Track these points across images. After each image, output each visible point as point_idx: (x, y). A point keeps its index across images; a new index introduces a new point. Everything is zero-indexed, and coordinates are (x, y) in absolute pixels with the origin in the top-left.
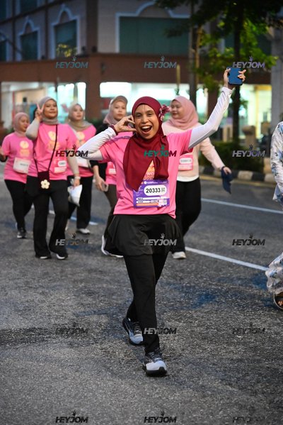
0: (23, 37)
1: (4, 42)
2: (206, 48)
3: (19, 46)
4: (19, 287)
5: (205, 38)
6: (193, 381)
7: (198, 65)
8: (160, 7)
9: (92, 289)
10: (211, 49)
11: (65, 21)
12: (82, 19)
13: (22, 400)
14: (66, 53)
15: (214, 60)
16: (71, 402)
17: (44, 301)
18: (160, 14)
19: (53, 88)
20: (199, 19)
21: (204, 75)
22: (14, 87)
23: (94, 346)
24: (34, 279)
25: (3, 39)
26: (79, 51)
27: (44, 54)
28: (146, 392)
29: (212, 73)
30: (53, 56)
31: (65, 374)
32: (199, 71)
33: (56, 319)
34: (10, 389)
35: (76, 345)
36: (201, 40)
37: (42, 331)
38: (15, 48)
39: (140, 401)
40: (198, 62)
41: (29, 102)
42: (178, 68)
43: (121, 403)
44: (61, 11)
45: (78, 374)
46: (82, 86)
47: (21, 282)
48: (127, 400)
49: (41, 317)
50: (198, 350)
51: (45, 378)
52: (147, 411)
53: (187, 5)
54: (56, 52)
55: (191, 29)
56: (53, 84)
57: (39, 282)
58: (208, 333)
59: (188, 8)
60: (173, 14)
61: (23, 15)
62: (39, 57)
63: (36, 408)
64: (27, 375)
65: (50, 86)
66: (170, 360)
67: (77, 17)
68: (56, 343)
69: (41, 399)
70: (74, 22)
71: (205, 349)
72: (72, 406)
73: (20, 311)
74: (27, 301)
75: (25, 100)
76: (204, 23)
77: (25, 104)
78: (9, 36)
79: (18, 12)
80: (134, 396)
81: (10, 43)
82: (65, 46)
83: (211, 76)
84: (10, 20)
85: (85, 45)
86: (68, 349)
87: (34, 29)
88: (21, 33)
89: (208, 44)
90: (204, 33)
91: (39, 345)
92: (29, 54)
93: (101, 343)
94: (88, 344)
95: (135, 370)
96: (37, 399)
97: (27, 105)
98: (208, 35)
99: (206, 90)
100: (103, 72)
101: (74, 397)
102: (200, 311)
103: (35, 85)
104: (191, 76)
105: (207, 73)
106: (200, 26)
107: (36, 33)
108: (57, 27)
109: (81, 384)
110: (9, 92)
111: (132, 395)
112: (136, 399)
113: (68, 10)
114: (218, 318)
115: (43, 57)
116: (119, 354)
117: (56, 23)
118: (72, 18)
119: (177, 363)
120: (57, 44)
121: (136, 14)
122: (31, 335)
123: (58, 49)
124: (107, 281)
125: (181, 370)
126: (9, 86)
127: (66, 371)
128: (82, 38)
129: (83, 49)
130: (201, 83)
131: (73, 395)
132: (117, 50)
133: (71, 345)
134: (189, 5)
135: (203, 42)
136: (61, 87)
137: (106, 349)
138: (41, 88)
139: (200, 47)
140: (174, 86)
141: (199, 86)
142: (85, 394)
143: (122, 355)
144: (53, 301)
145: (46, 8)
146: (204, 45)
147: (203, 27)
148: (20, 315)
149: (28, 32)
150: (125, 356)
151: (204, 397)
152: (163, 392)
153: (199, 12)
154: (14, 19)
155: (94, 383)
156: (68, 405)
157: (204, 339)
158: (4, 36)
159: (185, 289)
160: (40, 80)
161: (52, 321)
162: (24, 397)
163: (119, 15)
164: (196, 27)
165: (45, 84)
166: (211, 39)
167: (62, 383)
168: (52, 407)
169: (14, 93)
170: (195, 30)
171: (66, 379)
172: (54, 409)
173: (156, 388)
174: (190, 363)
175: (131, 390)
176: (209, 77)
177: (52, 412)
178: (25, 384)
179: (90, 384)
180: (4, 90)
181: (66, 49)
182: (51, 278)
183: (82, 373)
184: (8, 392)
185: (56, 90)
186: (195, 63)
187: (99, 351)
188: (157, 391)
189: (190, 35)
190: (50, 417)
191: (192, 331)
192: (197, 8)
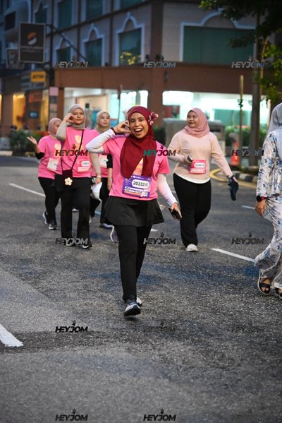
0: (87, 44)
1: (69, 48)
2: (271, 59)
3: (83, 52)
4: (78, 290)
5: (270, 48)
6: (252, 392)
7: (262, 77)
8: (226, 17)
9: (151, 295)
10: (275, 60)
11: (130, 29)
12: (146, 27)
13: (79, 402)
14: (129, 60)
15: (278, 71)
16: (127, 407)
17: (103, 305)
18: (224, 24)
19: (116, 96)
20: (264, 31)
21: (268, 86)
22: (77, 93)
23: (152, 351)
24: (93, 283)
25: (68, 45)
26: (142, 58)
27: (108, 61)
28: (203, 401)
29: (275, 84)
30: (116, 63)
31: (123, 379)
32: (263, 82)
33: (114, 323)
34: (68, 391)
35: (134, 350)
36: (266, 51)
37: (100, 335)
38: (79, 54)
39: (198, 409)
40: (262, 72)
41: (91, 108)
42: (242, 77)
43: (178, 410)
44: (126, 20)
45: (135, 379)
46: (144, 94)
47: (80, 285)
48: (185, 407)
49: (99, 321)
50: (257, 360)
51: (102, 381)
52: (205, 420)
53: (253, 15)
54: (120, 59)
55: (256, 40)
56: (116, 91)
57: (98, 286)
58: (267, 344)
59: (255, 19)
60: (237, 25)
61: (88, 22)
62: (103, 64)
63: (93, 411)
64: (84, 378)
65: (113, 93)
66: (229, 370)
67: (142, 26)
68: (114, 347)
69: (98, 402)
70: (139, 30)
71: (265, 360)
72: (129, 411)
73: (78, 313)
74: (86, 304)
75: (87, 106)
76: (270, 34)
77: (87, 109)
78: (74, 42)
79: (83, 19)
80: (192, 404)
81: (74, 48)
82: (129, 54)
83: (274, 87)
84: (75, 27)
85: (149, 53)
86: (125, 354)
87: (99, 36)
88: (86, 40)
89: (272, 55)
90: (269, 44)
91: (97, 349)
92: (93, 61)
93: (159, 350)
94: (146, 350)
95: (193, 378)
96: (94, 402)
97: (89, 111)
98: (273, 46)
99: (269, 101)
100: (166, 81)
101: (130, 403)
102: (259, 322)
103: (98, 91)
104: (255, 87)
105: (271, 84)
106: (265, 38)
107: (100, 40)
108: (121, 35)
109: (138, 389)
110: (72, 98)
111: (190, 403)
112: (194, 407)
113: (133, 19)
114: (278, 329)
115: (106, 64)
116: (177, 361)
117: (121, 31)
118: (136, 26)
119: (236, 373)
120: (121, 51)
121: (201, 24)
122: (89, 338)
123: (122, 57)
124: (166, 287)
125: (240, 380)
126: (72, 92)
127: (123, 376)
128: (145, 46)
129: (147, 57)
130: (264, 94)
131: (130, 400)
132: (181, 59)
133: (129, 350)
134: (256, 16)
135: (268, 53)
136: (123, 95)
137: (164, 355)
138: (104, 95)
139: (265, 58)
140: (238, 97)
141: (262, 97)
142: (143, 400)
143: (180, 363)
144: (112, 305)
145: (111, 15)
146: (269, 56)
147: (268, 39)
148: (79, 318)
149: (93, 39)
150: (183, 363)
151: (263, 408)
152: (221, 401)
153: (264, 23)
154: (79, 26)
155: (152, 389)
156: (125, 409)
157: (263, 350)
158: (69, 43)
159: (244, 299)
160: (102, 87)
161: (111, 325)
162: (81, 399)
163: (183, 24)
164: (262, 38)
165: (107, 91)
166: (276, 50)
167: (119, 388)
168: (109, 411)
169: (77, 99)
170: (260, 41)
171: (124, 383)
172: (111, 413)
173: (214, 398)
174: (249, 374)
175: (188, 398)
176: (273, 89)
177: (109, 415)
178: (82, 386)
179: (147, 389)
180: (67, 95)
181: (130, 57)
182: (110, 283)
183: (139, 378)
184: (65, 394)
185: (119, 98)
186: (259, 74)
187: (157, 357)
188: (215, 400)
189: (255, 45)
190: (106, 421)
191: (251, 342)
192: (262, 19)
